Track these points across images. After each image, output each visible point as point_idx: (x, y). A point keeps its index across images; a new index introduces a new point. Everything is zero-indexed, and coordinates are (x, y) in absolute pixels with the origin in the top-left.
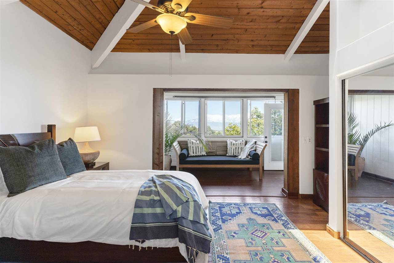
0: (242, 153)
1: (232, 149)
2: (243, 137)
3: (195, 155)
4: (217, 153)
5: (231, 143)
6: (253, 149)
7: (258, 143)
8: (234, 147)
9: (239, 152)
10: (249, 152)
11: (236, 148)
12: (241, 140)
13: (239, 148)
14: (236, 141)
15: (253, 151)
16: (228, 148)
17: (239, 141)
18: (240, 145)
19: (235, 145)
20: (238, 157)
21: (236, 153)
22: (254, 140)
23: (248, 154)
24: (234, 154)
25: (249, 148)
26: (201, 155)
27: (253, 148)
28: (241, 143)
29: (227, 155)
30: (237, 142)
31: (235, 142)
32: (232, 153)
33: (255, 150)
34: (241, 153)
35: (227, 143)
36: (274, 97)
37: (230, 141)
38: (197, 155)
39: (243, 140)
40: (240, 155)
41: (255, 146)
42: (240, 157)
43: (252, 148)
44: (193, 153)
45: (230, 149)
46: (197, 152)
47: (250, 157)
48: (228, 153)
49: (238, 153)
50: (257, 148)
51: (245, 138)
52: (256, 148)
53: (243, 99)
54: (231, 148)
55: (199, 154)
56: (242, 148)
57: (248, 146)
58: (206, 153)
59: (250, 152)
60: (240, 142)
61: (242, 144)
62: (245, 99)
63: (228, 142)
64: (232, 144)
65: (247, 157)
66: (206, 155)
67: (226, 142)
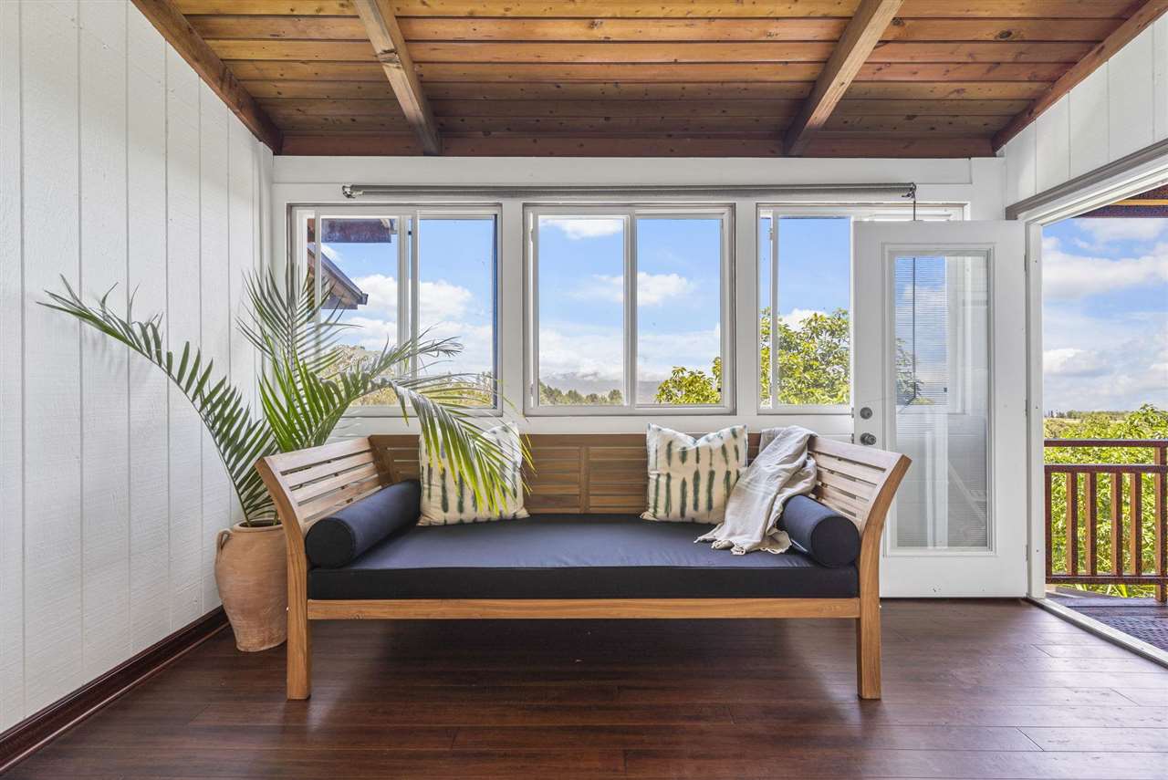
0: (732, 506)
1: (673, 482)
2: (734, 413)
3: (453, 516)
4: (593, 501)
5: (670, 444)
6: (801, 486)
7: (824, 444)
8: (683, 472)
9: (715, 503)
10: (778, 506)
11: (697, 476)
12: (726, 431)
13: (712, 474)
14: (697, 437)
15: (804, 494)
16: (653, 477)
17: (711, 435)
18: (718, 456)
19: (691, 458)
20: (707, 536)
21: (696, 506)
22: (801, 432)
23: (774, 516)
24: (683, 513)
25: (775, 476)
26: (495, 515)
27: (802, 478)
28: (723, 448)
29: (648, 515)
30: (701, 442)
31: (690, 439)
32: (676, 508)
33: (818, 491)
34: (725, 505)
35: (645, 444)
36: (909, 190)
37: (664, 436)
38: (469, 514)
39: (738, 427)
40: (723, 521)
41: (811, 462)
42: (720, 536)
43: (795, 477)
44: (445, 508)
45: (663, 480)
46: (468, 503)
47: (786, 541)
48: (652, 503)
49: (710, 507)
50: (828, 478)
51: (748, 420)
52: (819, 476)
53: (733, 207)
54: (669, 476)
55: (483, 513)
56: (733, 477)
57: (771, 463)
58: (526, 505)
59: (785, 504)
60: (717, 444)
61: (731, 453)
62: (745, 205)
63: (653, 444)
64: (676, 450)
65: (769, 538)
66: (523, 513)
67: (641, 440)
